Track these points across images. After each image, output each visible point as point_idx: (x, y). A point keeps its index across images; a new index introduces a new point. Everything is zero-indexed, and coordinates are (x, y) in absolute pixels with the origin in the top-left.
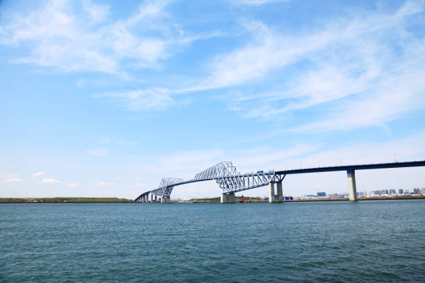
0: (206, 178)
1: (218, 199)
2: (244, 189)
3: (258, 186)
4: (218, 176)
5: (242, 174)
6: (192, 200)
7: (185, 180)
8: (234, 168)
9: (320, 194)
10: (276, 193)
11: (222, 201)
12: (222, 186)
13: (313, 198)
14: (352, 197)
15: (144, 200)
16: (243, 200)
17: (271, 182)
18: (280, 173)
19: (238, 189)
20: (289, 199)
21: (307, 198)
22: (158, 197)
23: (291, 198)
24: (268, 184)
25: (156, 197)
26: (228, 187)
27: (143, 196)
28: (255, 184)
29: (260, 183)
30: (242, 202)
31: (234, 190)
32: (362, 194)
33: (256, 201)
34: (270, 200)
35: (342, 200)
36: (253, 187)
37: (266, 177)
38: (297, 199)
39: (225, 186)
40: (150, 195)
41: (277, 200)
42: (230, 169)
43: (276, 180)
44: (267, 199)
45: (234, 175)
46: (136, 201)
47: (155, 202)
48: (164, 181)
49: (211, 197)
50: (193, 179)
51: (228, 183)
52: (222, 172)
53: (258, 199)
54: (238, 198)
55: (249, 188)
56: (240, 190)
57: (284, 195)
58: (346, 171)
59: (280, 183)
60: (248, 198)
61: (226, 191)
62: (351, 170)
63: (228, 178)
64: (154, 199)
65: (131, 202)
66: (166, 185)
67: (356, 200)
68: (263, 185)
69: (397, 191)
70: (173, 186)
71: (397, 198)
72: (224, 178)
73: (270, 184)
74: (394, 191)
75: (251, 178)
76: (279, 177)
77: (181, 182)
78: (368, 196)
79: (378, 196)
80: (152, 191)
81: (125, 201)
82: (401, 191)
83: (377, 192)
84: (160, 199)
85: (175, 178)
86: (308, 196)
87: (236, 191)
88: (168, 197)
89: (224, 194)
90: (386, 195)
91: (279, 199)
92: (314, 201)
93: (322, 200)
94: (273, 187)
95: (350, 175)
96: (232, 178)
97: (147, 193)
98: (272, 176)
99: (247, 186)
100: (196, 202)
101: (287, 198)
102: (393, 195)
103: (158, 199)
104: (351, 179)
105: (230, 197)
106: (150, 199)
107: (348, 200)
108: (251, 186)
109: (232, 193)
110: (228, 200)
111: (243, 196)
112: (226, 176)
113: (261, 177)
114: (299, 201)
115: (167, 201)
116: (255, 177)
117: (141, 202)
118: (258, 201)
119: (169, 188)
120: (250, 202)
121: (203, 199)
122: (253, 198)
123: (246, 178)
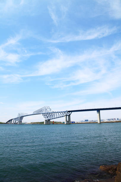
0: (38, 113)
1: (43, 122)
2: (54, 118)
3: (60, 117)
4: (43, 112)
5: (53, 112)
6: (32, 123)
7: (29, 114)
8: (50, 109)
9: (86, 121)
10: (68, 120)
11: (45, 123)
13: (83, 122)
14: (99, 122)
15: (10, 123)
16: (54, 123)
17: (66, 115)
18: (69, 111)
20: (73, 123)
21: (81, 122)
22: (17, 121)
23: (74, 122)
25: (15, 121)
27: (10, 121)
28: (59, 116)
29: (61, 116)
31: (50, 119)
32: (103, 120)
34: (65, 123)
35: (95, 123)
36: (58, 117)
37: (64, 113)
38: (77, 123)
39: (46, 117)
40: (13, 120)
42: (48, 109)
43: (68, 114)
44: (64, 122)
45: (50, 112)
46: (6, 123)
47: (15, 124)
48: (19, 114)
50: (32, 114)
51: (48, 116)
52: (45, 111)
53: (60, 122)
55: (56, 118)
56: (52, 119)
57: (71, 121)
58: (96, 111)
59: (69, 116)
60: (56, 122)
61: (46, 119)
62: (98, 110)
64: (15, 122)
65: (4, 123)
66: (20, 116)
67: (100, 123)
68: (62, 117)
69: (116, 119)
70: (23, 117)
71: (116, 122)
72: (46, 113)
73: (65, 116)
74: (115, 119)
75: (57, 114)
77: (26, 115)
78: (105, 121)
79: (109, 121)
80: (14, 119)
81: (1, 123)
82: (118, 119)
83: (109, 120)
84: (17, 122)
85: (24, 113)
86: (81, 121)
87: (51, 119)
88: (21, 121)
89: (46, 120)
90: (112, 121)
91: (69, 123)
92: (85, 123)
93: (87, 123)
95: (98, 112)
96: (49, 113)
97: (12, 120)
98: (66, 113)
99: (55, 117)
100: (34, 124)
101: (72, 122)
102: (115, 121)
103: (16, 123)
104: (98, 114)
106: (13, 122)
107: (97, 123)
108: (57, 117)
109: (49, 120)
110: (47, 123)
111: (54, 122)
112: (47, 112)
113: (62, 113)
114: (78, 123)
115: (21, 123)
116: (59, 113)
117: (9, 124)
118: (60, 123)
119: (22, 118)
120: (57, 124)
121: (36, 123)
122: (58, 122)
123: (55, 113)
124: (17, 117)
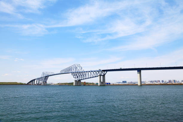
1: (72, 83)
2: (86, 79)
3: (93, 77)
4: (73, 71)
5: (85, 71)
6: (59, 84)
7: (55, 73)
8: (81, 68)
9: (123, 82)
10: (102, 81)
11: (74, 85)
12: (74, 77)
13: (120, 84)
14: (139, 84)
15: (32, 83)
16: (85, 84)
17: (100, 75)
18: (104, 71)
19: (83, 78)
20: (109, 84)
21: (117, 84)
22: (40, 82)
23: (110, 83)
24: (98, 76)
25: (39, 82)
26: (78, 77)
27: (32, 81)
28: (92, 76)
29: (94, 76)
30: (85, 85)
31: (81, 79)
32: (144, 82)
33: (92, 84)
34: (99, 85)
35: (134, 85)
36: (91, 78)
37: (97, 72)
38: (112, 84)
39: (76, 77)
40: (36, 81)
41: (102, 85)
42: (79, 68)
43: (102, 74)
44: (97, 84)
45: (81, 71)
46: (28, 84)
47: (38, 84)
48: (43, 74)
49: (68, 83)
50: (59, 73)
51: (78, 75)
52: (74, 69)
53: (93, 83)
54: (82, 83)
55: (88, 78)
57: (106, 82)
58: (137, 71)
59: (104, 76)
60: (88, 83)
61: (76, 80)
62: (139, 70)
63: (78, 73)
64: (38, 83)
65: (25, 84)
66: (45, 76)
67: (141, 85)
68: (96, 77)
69: (161, 81)
70: (48, 76)
71: (161, 85)
72: (76, 73)
73: (99, 76)
74: (159, 81)
75: (89, 73)
76: (104, 73)
77: (51, 74)
78: (147, 83)
79: (151, 83)
80: (37, 79)
81: (21, 84)
82: (163, 81)
83: (151, 82)
84: (41, 83)
85: (50, 72)
86: (118, 83)
87: (82, 80)
88: (46, 82)
89: (76, 81)
90: (156, 83)
91: (103, 84)
92: (121, 85)
93: (124, 85)
94: (100, 78)
95: (139, 73)
96: (80, 72)
97: (34, 80)
98: (100, 72)
99: (87, 77)
100: (61, 85)
101: (107, 83)
102: (159, 83)
103: (40, 83)
104: (139, 75)
105: (78, 82)
106: (35, 83)
107: (137, 85)
108: (89, 77)
109: (80, 80)
110: (78, 84)
111: (85, 82)
112: (77, 71)
113: (95, 73)
114: (114, 85)
115: (45, 84)
116: (92, 73)
117: (31, 85)
118: (93, 85)
119: (46, 77)
120: (89, 85)
121: (64, 83)
122: (90, 83)
123: (87, 73)
124: (40, 77)
